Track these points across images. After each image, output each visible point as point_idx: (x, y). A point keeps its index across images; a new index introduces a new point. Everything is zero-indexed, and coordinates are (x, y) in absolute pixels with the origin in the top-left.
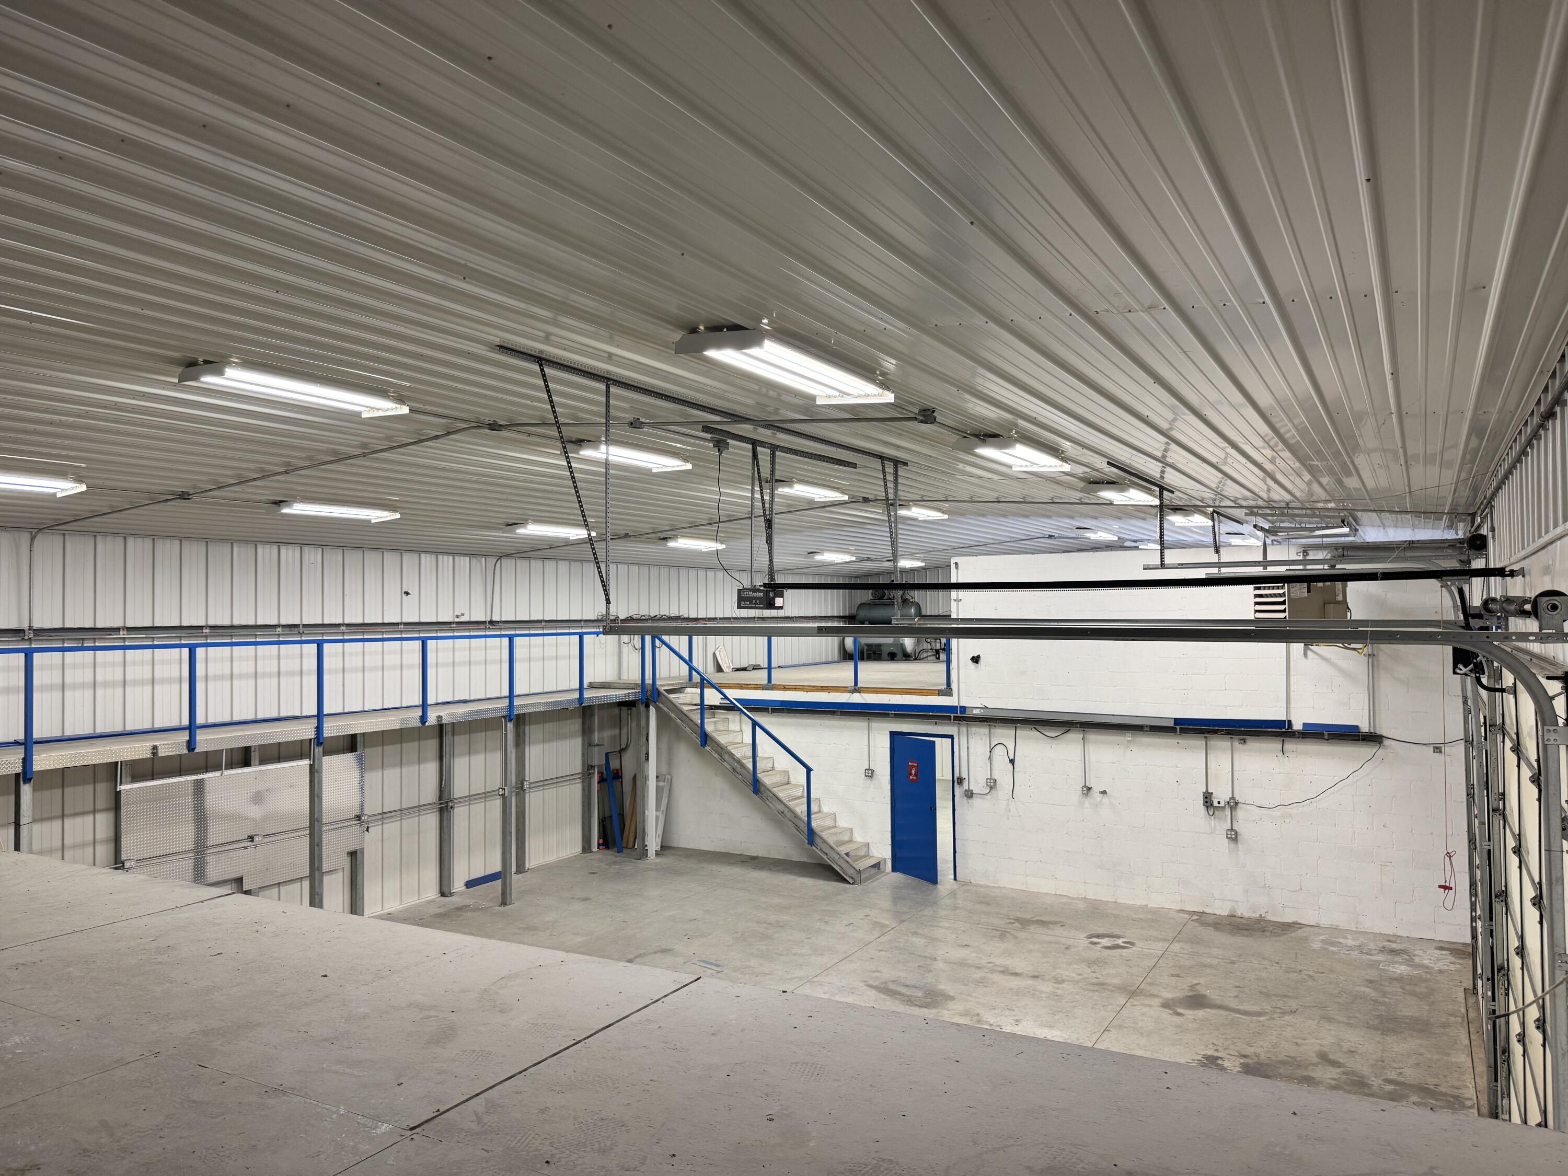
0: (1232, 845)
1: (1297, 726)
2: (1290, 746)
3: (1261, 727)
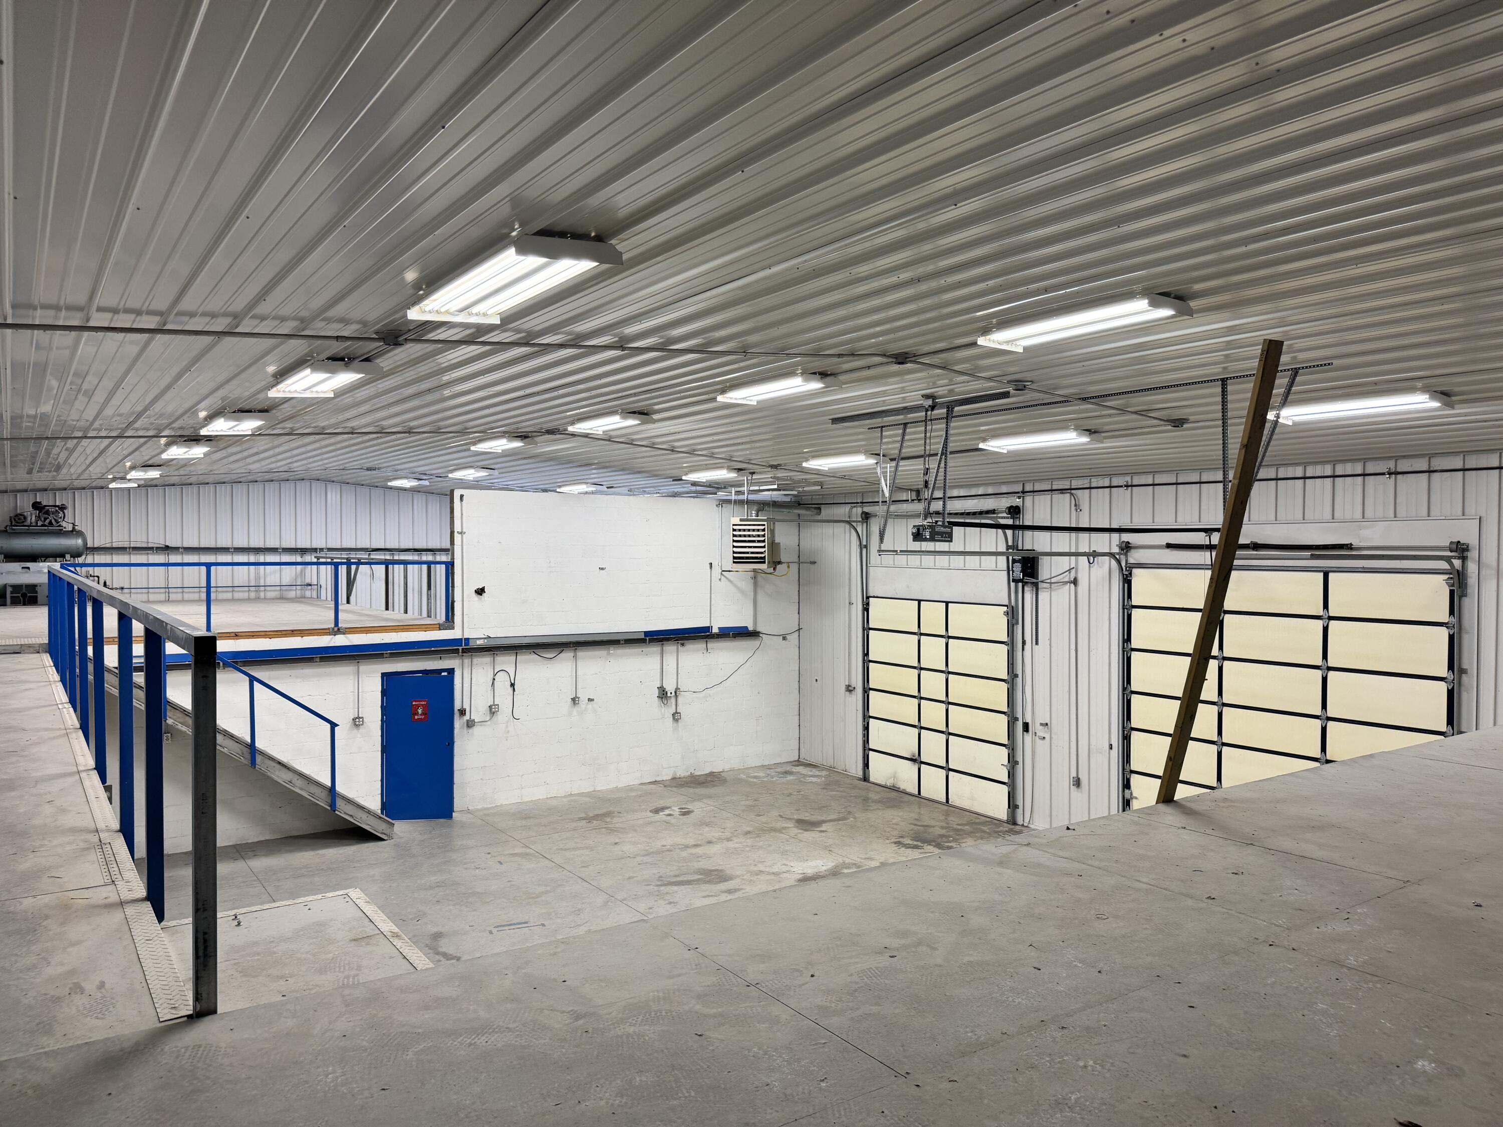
0: (675, 724)
1: (715, 630)
2: (712, 644)
3: (695, 633)
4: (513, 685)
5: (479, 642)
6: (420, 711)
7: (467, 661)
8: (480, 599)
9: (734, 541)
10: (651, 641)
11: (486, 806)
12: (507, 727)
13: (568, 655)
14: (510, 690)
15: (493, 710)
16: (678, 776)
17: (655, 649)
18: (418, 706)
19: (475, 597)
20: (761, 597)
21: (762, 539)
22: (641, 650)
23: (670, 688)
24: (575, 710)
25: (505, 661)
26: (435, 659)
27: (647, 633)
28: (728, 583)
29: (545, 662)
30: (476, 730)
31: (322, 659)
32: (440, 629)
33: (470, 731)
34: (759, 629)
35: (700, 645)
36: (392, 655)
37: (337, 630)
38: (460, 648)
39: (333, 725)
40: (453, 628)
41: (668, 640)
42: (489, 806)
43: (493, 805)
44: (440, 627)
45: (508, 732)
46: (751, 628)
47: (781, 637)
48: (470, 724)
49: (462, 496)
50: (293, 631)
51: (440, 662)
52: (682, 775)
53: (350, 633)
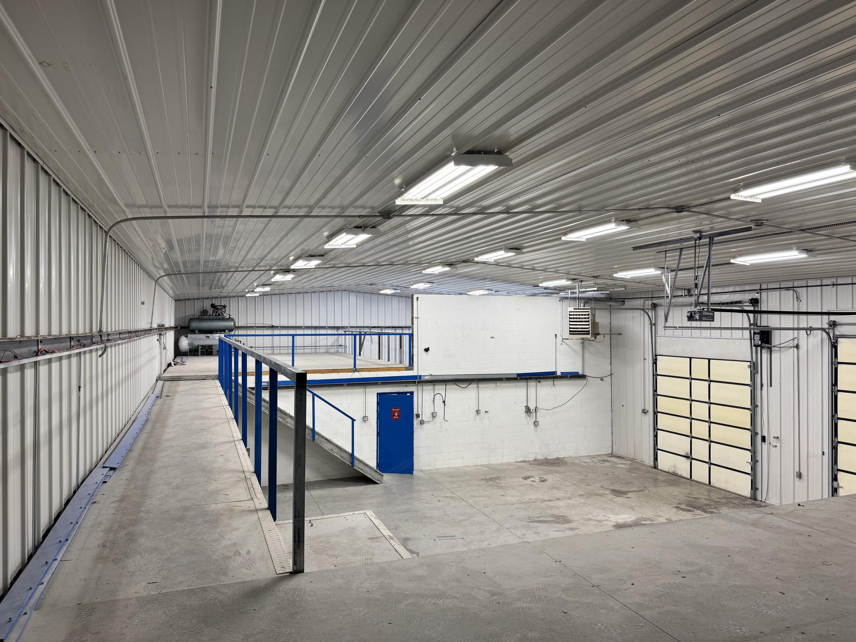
0: (535, 428)
1: (559, 374)
2: (557, 382)
3: (546, 375)
4: (444, 402)
5: (426, 378)
6: (396, 414)
7: (420, 388)
8: (427, 354)
9: (570, 321)
10: (521, 379)
11: (431, 469)
12: (441, 425)
13: (473, 386)
14: (443, 404)
15: (434, 415)
16: (538, 459)
17: (523, 384)
18: (395, 411)
19: (424, 353)
20: (587, 355)
21: (588, 320)
22: (515, 384)
23: (532, 407)
24: (478, 417)
25: (440, 388)
26: (404, 386)
27: (518, 375)
28: (566, 346)
29: (462, 389)
30: (425, 426)
31: (348, 385)
32: (406, 370)
33: (422, 426)
34: (585, 374)
35: (550, 383)
36: (383, 384)
37: (355, 370)
38: (417, 381)
39: (353, 420)
40: (413, 370)
41: (530, 379)
42: (432, 469)
43: (434, 468)
44: (407, 369)
45: (442, 428)
46: (581, 373)
47: (600, 379)
48: (422, 423)
49: (417, 298)
50: (333, 370)
51: (406, 388)
52: (540, 458)
53: (362, 371)
